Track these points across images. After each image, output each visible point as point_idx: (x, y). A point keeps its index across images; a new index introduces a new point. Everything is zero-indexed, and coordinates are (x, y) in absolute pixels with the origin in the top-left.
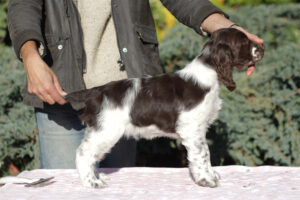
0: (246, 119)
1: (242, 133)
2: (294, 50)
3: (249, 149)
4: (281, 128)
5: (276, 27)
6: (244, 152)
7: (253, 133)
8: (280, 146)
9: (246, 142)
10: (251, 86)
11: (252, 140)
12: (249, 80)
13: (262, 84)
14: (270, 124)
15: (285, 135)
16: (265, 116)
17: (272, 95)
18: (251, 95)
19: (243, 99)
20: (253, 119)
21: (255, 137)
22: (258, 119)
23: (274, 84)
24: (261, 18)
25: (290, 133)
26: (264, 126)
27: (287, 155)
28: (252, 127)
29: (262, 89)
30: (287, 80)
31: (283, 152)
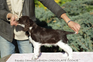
0: (75, 36)
1: (73, 40)
2: (89, 14)
4: (85, 39)
5: (83, 7)
6: (74, 46)
7: (77, 40)
8: (85, 44)
9: (75, 43)
11: (76, 42)
14: (82, 38)
15: (86, 41)
16: (80, 35)
17: (82, 29)
20: (77, 36)
21: (77, 41)
22: (78, 36)
23: (83, 25)
24: (78, 4)
25: (88, 40)
27: (87, 47)
28: (76, 39)
30: (87, 24)
31: (86, 46)
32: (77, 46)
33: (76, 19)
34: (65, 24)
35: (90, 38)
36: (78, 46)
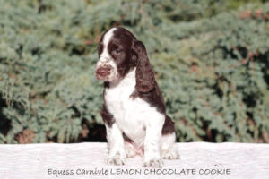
0: (189, 89)
1: (185, 103)
2: (235, 17)
3: (192, 119)
4: (225, 98)
6: (186, 122)
7: (197, 103)
8: (223, 116)
9: (189, 112)
10: (194, 55)
11: (195, 110)
12: (191, 49)
13: (206, 54)
14: (214, 93)
15: (229, 105)
16: (208, 86)
17: (215, 65)
18: (194, 64)
19: (186, 68)
20: (196, 88)
21: (198, 107)
22: (201, 89)
23: (219, 53)
25: (234, 103)
26: (207, 96)
27: (231, 126)
28: (196, 97)
29: (205, 58)
30: (232, 50)
31: (226, 122)
32: (195, 121)
33: (192, 33)
34: (158, 47)
35: (240, 95)
36: (200, 123)
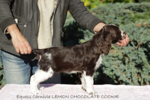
0: (109, 61)
1: (107, 67)
2: (133, 26)
4: (127, 65)
5: (124, 14)
7: (113, 67)
8: (125, 74)
9: (110, 72)
11: (112, 71)
14: (121, 63)
15: (128, 69)
16: (119, 59)
17: (122, 49)
18: (112, 48)
20: (113, 60)
21: (114, 69)
22: (115, 60)
24: (117, 9)
25: (131, 68)
26: (118, 64)
27: (129, 79)
28: (112, 65)
30: (130, 42)
31: (127, 77)
35: (134, 64)
36: (114, 77)
